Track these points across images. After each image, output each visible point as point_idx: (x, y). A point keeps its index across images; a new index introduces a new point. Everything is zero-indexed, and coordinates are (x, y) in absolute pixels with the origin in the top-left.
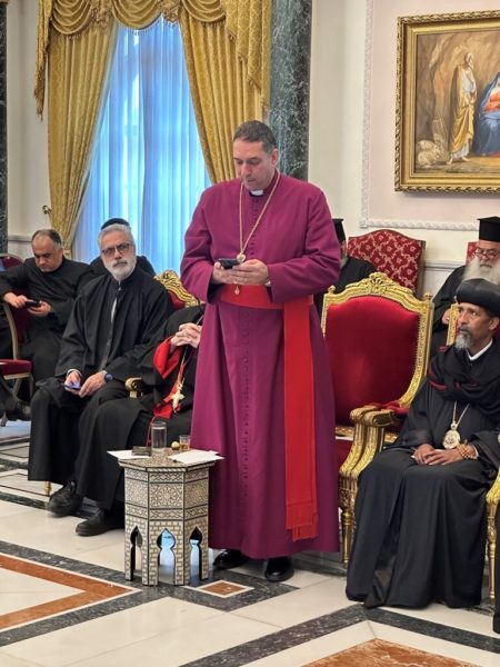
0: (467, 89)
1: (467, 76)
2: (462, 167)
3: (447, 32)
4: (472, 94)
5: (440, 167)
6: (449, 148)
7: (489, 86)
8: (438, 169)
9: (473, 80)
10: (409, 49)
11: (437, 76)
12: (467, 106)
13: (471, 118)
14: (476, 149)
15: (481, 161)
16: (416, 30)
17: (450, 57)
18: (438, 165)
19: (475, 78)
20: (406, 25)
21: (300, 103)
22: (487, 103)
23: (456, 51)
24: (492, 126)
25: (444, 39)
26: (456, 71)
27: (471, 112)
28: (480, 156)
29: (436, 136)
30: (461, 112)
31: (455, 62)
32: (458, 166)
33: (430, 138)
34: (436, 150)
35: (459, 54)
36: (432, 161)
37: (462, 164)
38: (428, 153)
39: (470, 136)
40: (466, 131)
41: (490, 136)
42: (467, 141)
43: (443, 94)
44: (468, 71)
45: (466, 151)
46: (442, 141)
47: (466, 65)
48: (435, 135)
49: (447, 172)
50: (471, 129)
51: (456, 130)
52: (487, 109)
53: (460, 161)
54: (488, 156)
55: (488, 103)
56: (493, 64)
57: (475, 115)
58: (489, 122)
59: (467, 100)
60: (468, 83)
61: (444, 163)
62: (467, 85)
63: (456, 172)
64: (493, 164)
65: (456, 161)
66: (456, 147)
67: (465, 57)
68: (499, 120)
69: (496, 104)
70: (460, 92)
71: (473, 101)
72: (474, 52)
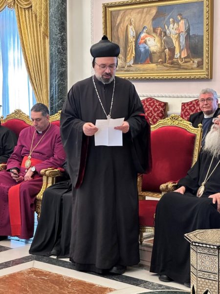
0: (132, 34)
1: (132, 29)
3: (123, 10)
4: (134, 37)
6: (125, 61)
7: (140, 33)
8: (122, 70)
9: (134, 31)
10: (107, 18)
11: (119, 28)
12: (132, 42)
13: (134, 47)
15: (139, 66)
16: (110, 9)
17: (124, 21)
19: (135, 30)
20: (106, 7)
21: (62, 42)
22: (140, 40)
23: (127, 18)
25: (121, 13)
26: (127, 26)
28: (138, 64)
29: (120, 56)
30: (130, 44)
31: (126, 23)
32: (129, 68)
34: (120, 62)
35: (128, 19)
36: (119, 67)
37: (131, 68)
39: (133, 55)
40: (132, 53)
42: (132, 57)
43: (122, 37)
44: (132, 27)
45: (132, 62)
46: (123, 58)
47: (131, 24)
49: (125, 71)
50: (134, 52)
51: (128, 53)
52: (140, 43)
53: (130, 66)
54: (141, 64)
56: (141, 23)
57: (135, 46)
58: (141, 49)
59: (132, 40)
60: (132, 32)
61: (124, 67)
62: (131, 33)
63: (129, 71)
64: (143, 67)
65: (128, 66)
66: (128, 60)
67: (130, 20)
68: (145, 48)
69: (143, 41)
70: (129, 36)
71: (134, 40)
72: (134, 18)
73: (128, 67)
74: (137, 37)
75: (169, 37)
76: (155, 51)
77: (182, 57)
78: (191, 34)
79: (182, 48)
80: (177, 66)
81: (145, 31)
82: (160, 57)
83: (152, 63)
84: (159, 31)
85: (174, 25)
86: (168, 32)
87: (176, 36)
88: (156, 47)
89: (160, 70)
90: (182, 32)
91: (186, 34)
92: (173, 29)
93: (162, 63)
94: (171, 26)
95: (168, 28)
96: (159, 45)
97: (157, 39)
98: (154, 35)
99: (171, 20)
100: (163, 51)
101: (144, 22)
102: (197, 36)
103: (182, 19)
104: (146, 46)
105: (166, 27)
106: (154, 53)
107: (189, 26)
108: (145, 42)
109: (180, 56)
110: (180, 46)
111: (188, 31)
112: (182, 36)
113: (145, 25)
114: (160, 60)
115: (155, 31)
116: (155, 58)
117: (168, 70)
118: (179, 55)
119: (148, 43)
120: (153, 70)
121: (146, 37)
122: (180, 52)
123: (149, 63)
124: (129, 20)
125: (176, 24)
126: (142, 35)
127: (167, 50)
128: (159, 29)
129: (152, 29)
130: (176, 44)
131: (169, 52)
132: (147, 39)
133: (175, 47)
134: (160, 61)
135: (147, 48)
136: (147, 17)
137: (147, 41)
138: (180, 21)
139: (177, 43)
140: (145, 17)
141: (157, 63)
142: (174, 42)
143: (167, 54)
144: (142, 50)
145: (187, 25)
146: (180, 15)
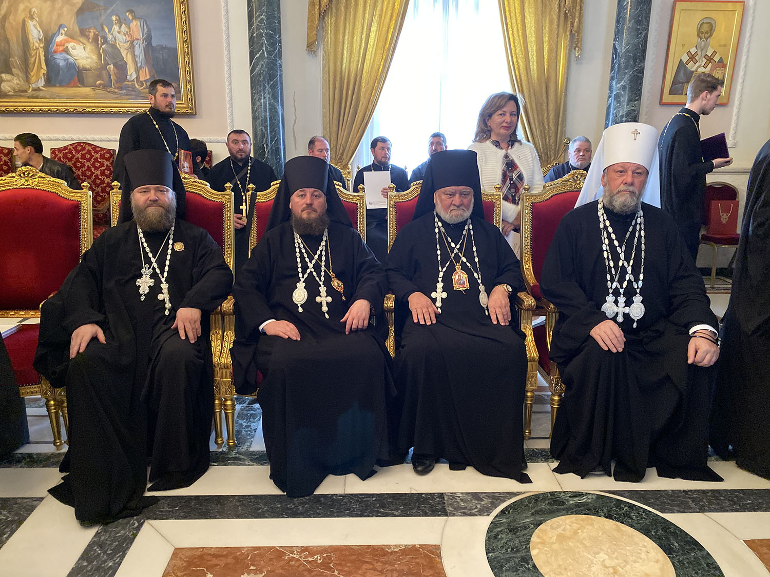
1: (34, 26)
2: (41, 94)
4: (40, 40)
5: (22, 94)
6: (28, 80)
7: (54, 35)
8: (21, 96)
9: (40, 29)
11: (7, 25)
13: (43, 58)
14: (50, 81)
15: (56, 90)
17: (17, 10)
18: (20, 93)
22: (53, 47)
23: (22, 7)
24: (60, 64)
26: (24, 21)
27: (42, 54)
28: (55, 86)
29: (15, 71)
30: (33, 53)
31: (21, 15)
32: (37, 93)
33: (9, 72)
34: (16, 81)
35: (25, 9)
36: (14, 89)
37: (41, 92)
38: (9, 83)
40: (40, 67)
41: (61, 72)
42: (41, 75)
43: (15, 39)
44: (34, 22)
45: (41, 83)
46: (20, 74)
47: (32, 18)
48: (13, 69)
49: (29, 97)
50: (44, 66)
51: (31, 66)
52: (55, 52)
53: (38, 89)
54: (61, 86)
55: (55, 47)
56: (54, 18)
57: (46, 56)
58: (58, 61)
59: (37, 45)
60: (36, 31)
61: (26, 91)
62: (35, 33)
63: (37, 98)
64: (66, 92)
65: (34, 90)
66: (34, 79)
67: (30, 12)
68: (66, 60)
69: (61, 48)
70: (31, 38)
71: (42, 45)
72: (37, 8)
73: (32, 91)
74: (48, 41)
75: (114, 46)
76: (88, 67)
77: (142, 79)
78: (154, 44)
79: (139, 65)
80: (133, 93)
81: (62, 31)
82: (99, 77)
83: (84, 85)
84: (92, 35)
85: (120, 27)
86: (110, 37)
87: (127, 45)
88: (89, 60)
89: (102, 98)
90: (138, 39)
91: (145, 43)
92: (119, 33)
93: (105, 87)
94: (116, 28)
95: (109, 32)
96: (95, 57)
97: (89, 47)
98: (83, 40)
99: (114, 18)
100: (104, 67)
101: (60, 16)
102: (166, 48)
103: (135, 18)
104: (69, 57)
105: (107, 30)
106: (85, 69)
107: (149, 31)
108: (66, 51)
109: (138, 78)
110: (136, 63)
111: (148, 39)
112: (137, 46)
113: (62, 22)
114: (98, 82)
115: (83, 33)
116: (89, 79)
117: (116, 98)
118: (134, 76)
119: (72, 51)
120: (86, 97)
121: (68, 42)
122: (137, 71)
123: (77, 86)
124: (27, 11)
125: (123, 26)
126: (59, 39)
127: (112, 66)
128: (92, 31)
129: (77, 29)
130: (128, 59)
131: (116, 71)
132: (70, 45)
133: (126, 63)
134: (100, 84)
135: (71, 60)
136: (64, 9)
137: (70, 49)
138: (132, 21)
139: (129, 56)
140: (61, 8)
141: (94, 87)
142: (124, 56)
143: (112, 73)
144: (62, 63)
145: (146, 30)
146: (131, 12)
